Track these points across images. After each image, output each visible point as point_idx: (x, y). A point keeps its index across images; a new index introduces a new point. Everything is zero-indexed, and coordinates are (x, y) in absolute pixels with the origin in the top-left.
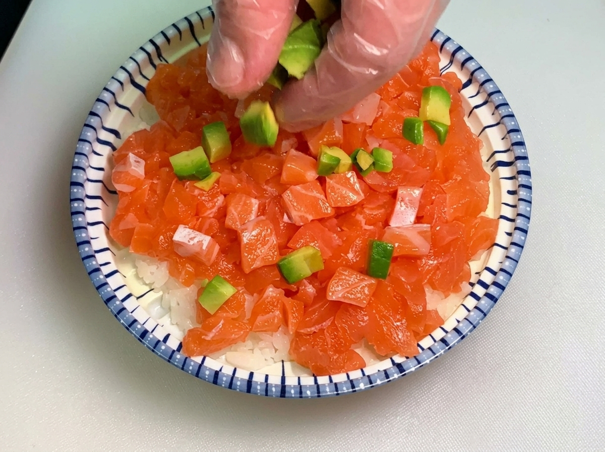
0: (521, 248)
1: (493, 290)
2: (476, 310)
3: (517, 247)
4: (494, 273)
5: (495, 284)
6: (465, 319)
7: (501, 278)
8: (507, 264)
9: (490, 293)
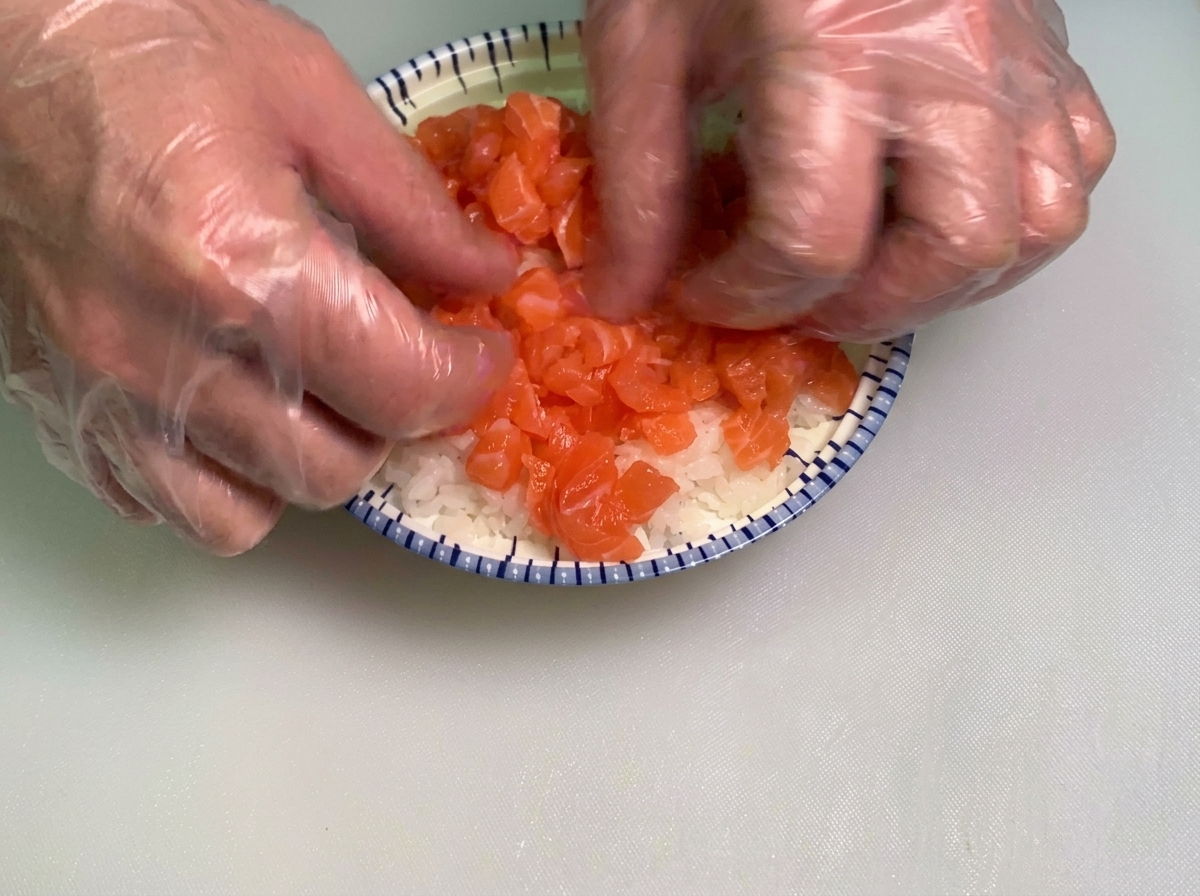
0: (881, 417)
1: (831, 470)
2: (802, 495)
3: (877, 414)
4: (837, 447)
5: (836, 461)
6: (784, 504)
7: (846, 455)
8: (860, 438)
9: (827, 473)
